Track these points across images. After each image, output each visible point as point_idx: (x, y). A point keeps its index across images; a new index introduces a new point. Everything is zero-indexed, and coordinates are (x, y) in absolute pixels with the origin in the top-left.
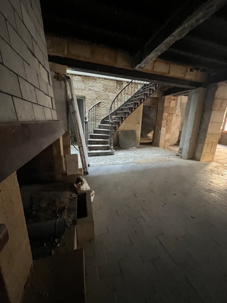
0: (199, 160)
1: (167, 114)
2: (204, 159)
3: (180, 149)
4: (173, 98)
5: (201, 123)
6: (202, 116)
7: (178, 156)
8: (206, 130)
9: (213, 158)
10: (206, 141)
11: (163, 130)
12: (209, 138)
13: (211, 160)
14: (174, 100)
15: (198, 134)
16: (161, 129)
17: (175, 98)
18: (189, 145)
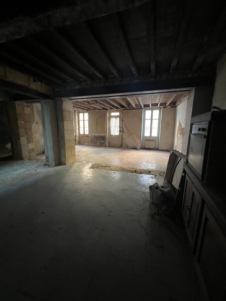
0: (65, 164)
1: (23, 122)
2: (69, 161)
3: (47, 158)
4: (25, 104)
5: (58, 131)
6: (58, 125)
7: (46, 165)
8: (63, 138)
9: (75, 159)
10: (66, 147)
11: (23, 140)
12: (68, 144)
13: (73, 161)
14: (28, 107)
15: (59, 141)
16: (19, 139)
17: (28, 104)
18: (53, 152)
